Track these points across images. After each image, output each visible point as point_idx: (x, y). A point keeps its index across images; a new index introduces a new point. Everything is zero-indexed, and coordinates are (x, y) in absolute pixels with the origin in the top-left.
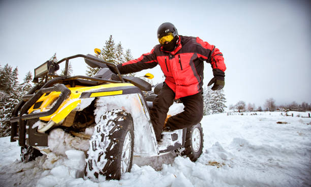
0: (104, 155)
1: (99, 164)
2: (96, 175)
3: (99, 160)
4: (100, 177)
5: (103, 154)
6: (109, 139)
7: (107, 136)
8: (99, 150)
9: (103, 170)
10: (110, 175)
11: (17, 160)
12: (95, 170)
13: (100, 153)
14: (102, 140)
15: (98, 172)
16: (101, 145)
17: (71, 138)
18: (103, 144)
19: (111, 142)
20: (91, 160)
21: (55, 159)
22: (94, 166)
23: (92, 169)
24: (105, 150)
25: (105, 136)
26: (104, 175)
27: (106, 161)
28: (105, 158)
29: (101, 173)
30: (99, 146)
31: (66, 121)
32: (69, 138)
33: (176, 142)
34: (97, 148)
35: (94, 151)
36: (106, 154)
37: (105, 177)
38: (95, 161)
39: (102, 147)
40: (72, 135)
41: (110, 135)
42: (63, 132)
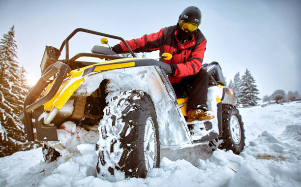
0: (119, 143)
1: (112, 155)
2: (111, 170)
3: (112, 150)
4: (116, 172)
5: (116, 142)
6: (123, 122)
7: (119, 119)
8: (111, 137)
9: (119, 163)
10: (130, 170)
12: (109, 164)
13: (112, 141)
14: (113, 124)
15: (113, 166)
16: (112, 129)
18: (116, 129)
19: (126, 125)
20: (103, 152)
21: (69, 156)
22: (106, 160)
23: (105, 163)
24: (119, 137)
25: (117, 117)
26: (122, 171)
27: (122, 150)
28: (121, 147)
29: (117, 168)
30: (111, 132)
31: (76, 111)
32: (82, 132)
33: (210, 131)
34: (108, 134)
35: (105, 139)
36: (120, 141)
37: (124, 173)
38: (107, 152)
39: (114, 133)
40: (85, 129)
41: (123, 116)
42: (75, 125)
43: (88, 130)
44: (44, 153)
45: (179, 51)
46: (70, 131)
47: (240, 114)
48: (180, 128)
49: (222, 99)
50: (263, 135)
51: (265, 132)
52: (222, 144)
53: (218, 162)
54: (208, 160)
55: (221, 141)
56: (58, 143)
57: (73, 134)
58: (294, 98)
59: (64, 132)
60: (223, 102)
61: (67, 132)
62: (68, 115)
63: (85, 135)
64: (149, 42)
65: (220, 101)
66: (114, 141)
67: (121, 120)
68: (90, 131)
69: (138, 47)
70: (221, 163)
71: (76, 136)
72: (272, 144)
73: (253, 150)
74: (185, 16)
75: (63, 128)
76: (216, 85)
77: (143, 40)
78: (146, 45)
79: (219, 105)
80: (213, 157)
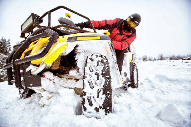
1: (98, 100)
2: (97, 109)
3: (98, 97)
4: (100, 110)
5: (101, 91)
6: (103, 77)
7: (100, 75)
8: (97, 88)
9: (103, 105)
10: (108, 108)
11: (17, 97)
12: (95, 105)
13: (98, 90)
14: (98, 79)
15: (98, 107)
16: (97, 82)
17: (59, 79)
18: (99, 82)
19: (106, 80)
20: (90, 97)
21: (50, 97)
22: (93, 102)
23: (92, 105)
24: (103, 87)
25: (99, 74)
26: (103, 109)
27: (104, 96)
28: (103, 94)
29: (101, 107)
30: (96, 83)
31: (54, 65)
32: (57, 79)
33: (126, 77)
34: (94, 85)
35: (92, 88)
36: (103, 90)
37: (104, 110)
38: (93, 97)
39: (98, 85)
40: (58, 76)
41: (103, 73)
42: (52, 74)
43: (61, 77)
44: (20, 92)
45: (121, 34)
46: (49, 78)
47: (137, 68)
48: (116, 77)
49: (132, 60)
50: (147, 79)
51: (147, 78)
52: (130, 84)
53: (131, 94)
54: (125, 94)
55: (130, 83)
56: (40, 88)
57: (51, 80)
58: (151, 59)
59: (45, 80)
60: (132, 62)
61: (47, 79)
62: (48, 68)
63: (59, 81)
64: (108, 24)
65: (131, 61)
66: (100, 90)
67: (102, 76)
68: (62, 78)
69: (100, 26)
70: (132, 95)
71: (52, 81)
72: (150, 84)
73: (142, 87)
74: (131, 17)
75: (44, 76)
76: (128, 52)
77: (104, 23)
78: (105, 26)
79: (130, 63)
80: (128, 92)
